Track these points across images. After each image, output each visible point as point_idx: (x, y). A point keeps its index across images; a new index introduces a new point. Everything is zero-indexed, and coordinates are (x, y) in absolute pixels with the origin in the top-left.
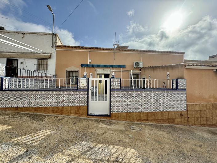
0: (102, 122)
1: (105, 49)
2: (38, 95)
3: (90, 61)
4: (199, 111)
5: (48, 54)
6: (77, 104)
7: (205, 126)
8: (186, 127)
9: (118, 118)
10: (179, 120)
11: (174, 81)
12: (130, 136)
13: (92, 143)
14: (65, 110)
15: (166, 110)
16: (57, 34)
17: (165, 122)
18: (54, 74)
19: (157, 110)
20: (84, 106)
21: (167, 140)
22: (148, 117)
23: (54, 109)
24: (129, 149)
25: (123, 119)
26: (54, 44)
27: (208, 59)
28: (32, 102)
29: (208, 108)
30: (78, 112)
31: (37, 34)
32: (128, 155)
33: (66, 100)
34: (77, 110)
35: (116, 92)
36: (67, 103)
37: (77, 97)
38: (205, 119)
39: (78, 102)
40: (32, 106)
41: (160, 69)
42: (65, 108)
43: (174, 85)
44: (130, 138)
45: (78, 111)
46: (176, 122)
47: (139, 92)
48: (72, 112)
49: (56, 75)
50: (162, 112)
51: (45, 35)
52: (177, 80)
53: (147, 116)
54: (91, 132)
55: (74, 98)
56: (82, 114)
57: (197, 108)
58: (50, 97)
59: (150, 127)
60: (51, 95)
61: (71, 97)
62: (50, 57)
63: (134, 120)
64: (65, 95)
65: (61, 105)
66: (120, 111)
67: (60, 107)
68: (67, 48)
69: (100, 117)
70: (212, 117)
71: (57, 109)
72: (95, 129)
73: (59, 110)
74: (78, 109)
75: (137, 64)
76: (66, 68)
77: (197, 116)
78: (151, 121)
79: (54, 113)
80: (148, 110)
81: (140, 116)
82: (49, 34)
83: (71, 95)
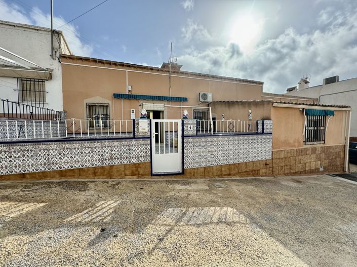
0: (177, 182)
1: (155, 70)
2: (64, 149)
3: (130, 87)
4: (284, 159)
5: (46, 71)
6: (134, 161)
7: (288, 176)
8: (271, 178)
9: (194, 175)
10: (264, 171)
11: (260, 122)
12: (219, 194)
13: (181, 209)
14: (115, 170)
15: (250, 160)
16: (61, 32)
17: (250, 174)
18: (61, 109)
19: (241, 161)
20: (145, 163)
21: (259, 194)
22: (230, 171)
23: (97, 171)
24: (226, 208)
25: (200, 176)
26: (56, 52)
27: (286, 92)
28: (55, 162)
29: (292, 154)
30: (137, 173)
31: (14, 26)
32: (229, 214)
33: (116, 154)
34: (134, 169)
35: (191, 140)
36: (118, 159)
37: (134, 149)
38: (289, 167)
39: (135, 157)
40: (55, 168)
41: (238, 105)
42: (115, 167)
43: (260, 128)
44: (221, 197)
45: (137, 170)
46: (261, 174)
47: (209, 139)
48: (127, 172)
49: (65, 111)
50: (246, 163)
51: (33, 31)
52: (263, 122)
53: (230, 169)
54: (171, 197)
55: (129, 152)
56: (142, 175)
57: (282, 156)
58: (87, 152)
59: (235, 183)
60: (88, 148)
61: (125, 150)
62: (50, 77)
63: (214, 176)
64: (115, 146)
65: (107, 163)
66: (197, 165)
67: (106, 167)
68: (84, 62)
69: (171, 176)
70: (296, 164)
71: (102, 171)
72: (174, 193)
73: (104, 171)
74: (136, 167)
75: (205, 96)
76: (85, 99)
77: (281, 164)
78: (234, 175)
79: (97, 177)
80: (231, 162)
81: (221, 171)
82: (44, 30)
83: (124, 146)
